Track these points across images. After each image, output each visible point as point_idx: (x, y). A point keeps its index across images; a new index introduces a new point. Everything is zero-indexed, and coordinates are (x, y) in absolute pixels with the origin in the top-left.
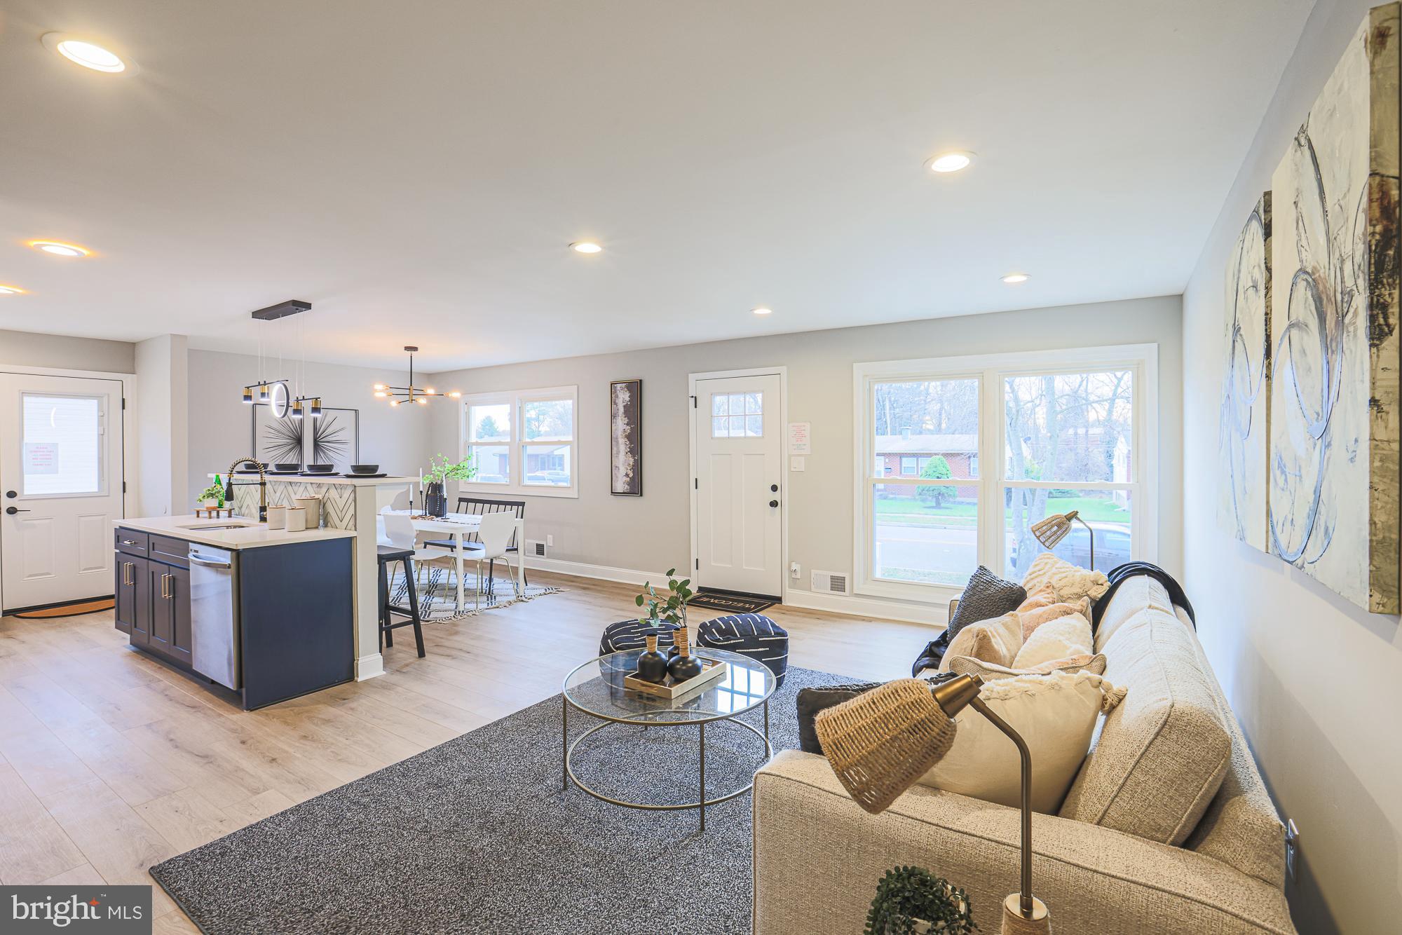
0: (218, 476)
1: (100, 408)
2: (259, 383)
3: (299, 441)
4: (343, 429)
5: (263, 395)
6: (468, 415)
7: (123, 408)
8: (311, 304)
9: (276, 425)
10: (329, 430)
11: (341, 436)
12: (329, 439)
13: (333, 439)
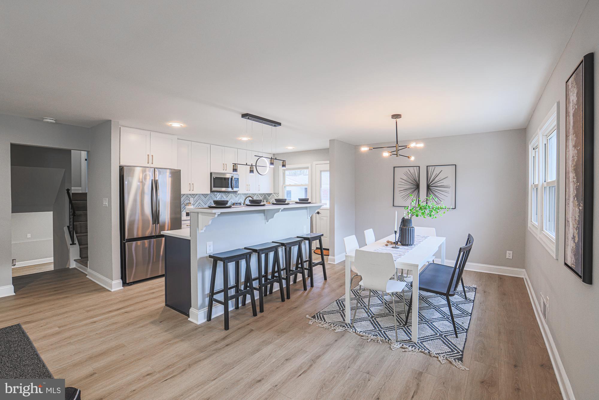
3: (417, 187)
4: (446, 178)
9: (405, 178)
10: (436, 179)
11: (445, 183)
12: (436, 185)
13: (439, 185)
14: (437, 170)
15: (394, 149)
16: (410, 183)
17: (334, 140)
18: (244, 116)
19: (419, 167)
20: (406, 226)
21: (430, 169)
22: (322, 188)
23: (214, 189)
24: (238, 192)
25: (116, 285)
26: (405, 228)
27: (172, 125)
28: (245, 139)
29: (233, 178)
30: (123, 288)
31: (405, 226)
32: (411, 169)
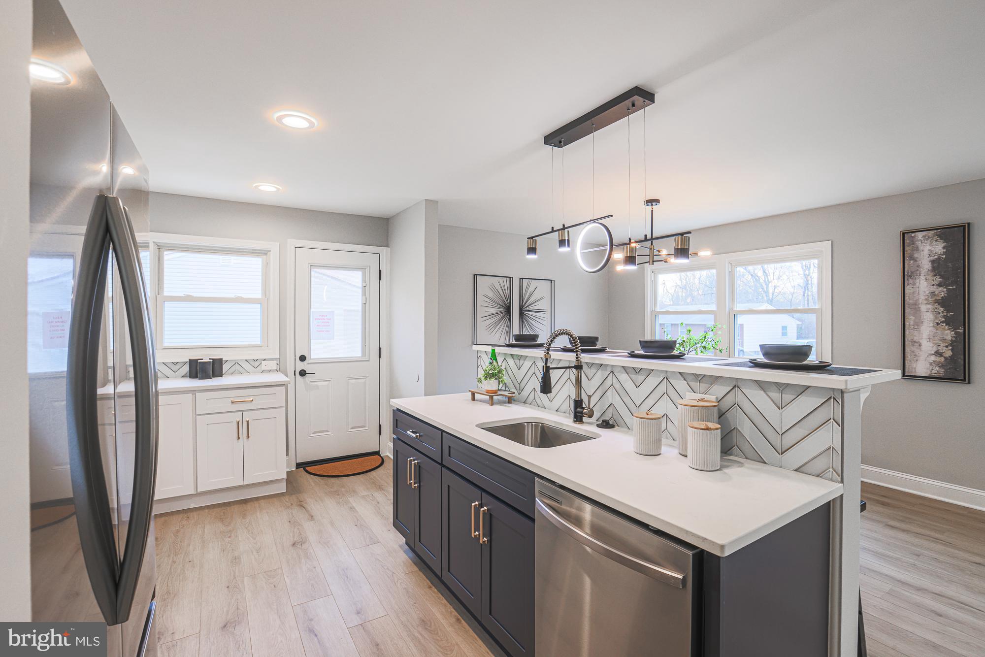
0: (493, 350)
1: (364, 280)
2: (564, 225)
3: (508, 310)
4: (541, 299)
5: (562, 243)
6: (654, 283)
7: (380, 279)
8: (654, 95)
9: (491, 294)
10: (532, 300)
11: (540, 305)
12: (530, 309)
13: (535, 308)
16: (498, 303)
19: (510, 278)
32: (500, 281)
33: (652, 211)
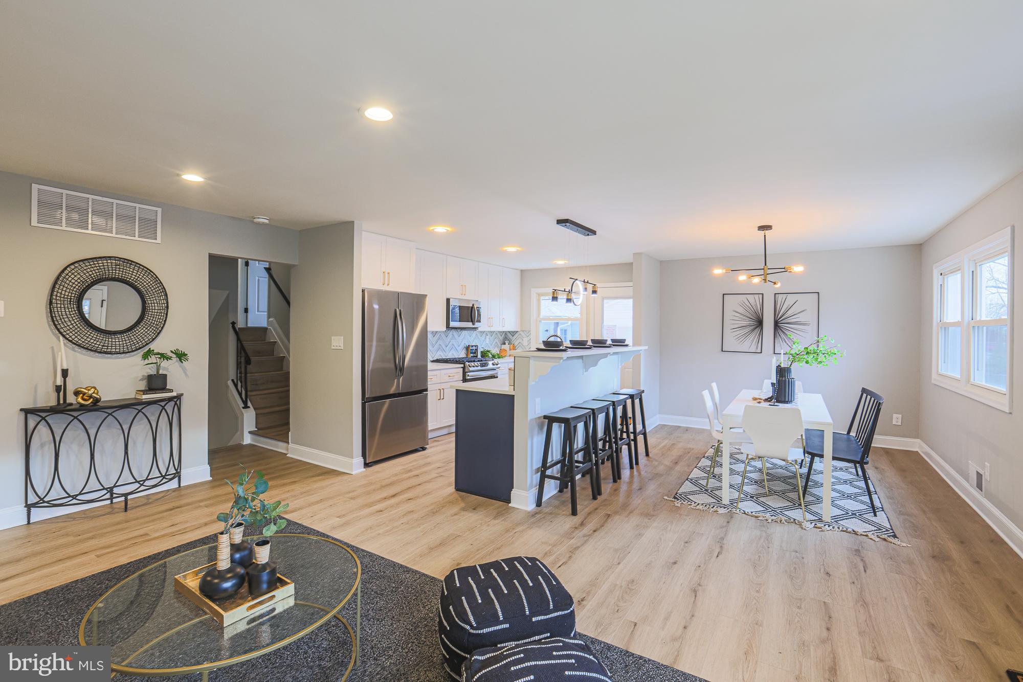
1: (633, 304)
3: (759, 323)
4: (804, 311)
6: (943, 287)
9: (741, 310)
10: (789, 313)
11: (801, 318)
12: (789, 321)
13: (793, 321)
14: (791, 299)
15: (762, 272)
16: (748, 317)
17: (640, 254)
18: (560, 222)
19: (763, 294)
20: (785, 377)
21: (780, 298)
22: (605, 324)
23: (452, 324)
24: (480, 329)
25: (356, 465)
26: (784, 379)
27: (435, 230)
28: (512, 249)
29: (475, 307)
30: (365, 469)
31: (783, 378)
32: (750, 298)
33: (765, 235)
